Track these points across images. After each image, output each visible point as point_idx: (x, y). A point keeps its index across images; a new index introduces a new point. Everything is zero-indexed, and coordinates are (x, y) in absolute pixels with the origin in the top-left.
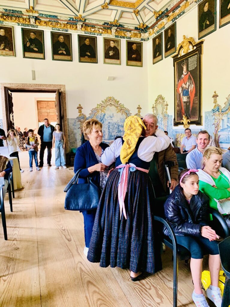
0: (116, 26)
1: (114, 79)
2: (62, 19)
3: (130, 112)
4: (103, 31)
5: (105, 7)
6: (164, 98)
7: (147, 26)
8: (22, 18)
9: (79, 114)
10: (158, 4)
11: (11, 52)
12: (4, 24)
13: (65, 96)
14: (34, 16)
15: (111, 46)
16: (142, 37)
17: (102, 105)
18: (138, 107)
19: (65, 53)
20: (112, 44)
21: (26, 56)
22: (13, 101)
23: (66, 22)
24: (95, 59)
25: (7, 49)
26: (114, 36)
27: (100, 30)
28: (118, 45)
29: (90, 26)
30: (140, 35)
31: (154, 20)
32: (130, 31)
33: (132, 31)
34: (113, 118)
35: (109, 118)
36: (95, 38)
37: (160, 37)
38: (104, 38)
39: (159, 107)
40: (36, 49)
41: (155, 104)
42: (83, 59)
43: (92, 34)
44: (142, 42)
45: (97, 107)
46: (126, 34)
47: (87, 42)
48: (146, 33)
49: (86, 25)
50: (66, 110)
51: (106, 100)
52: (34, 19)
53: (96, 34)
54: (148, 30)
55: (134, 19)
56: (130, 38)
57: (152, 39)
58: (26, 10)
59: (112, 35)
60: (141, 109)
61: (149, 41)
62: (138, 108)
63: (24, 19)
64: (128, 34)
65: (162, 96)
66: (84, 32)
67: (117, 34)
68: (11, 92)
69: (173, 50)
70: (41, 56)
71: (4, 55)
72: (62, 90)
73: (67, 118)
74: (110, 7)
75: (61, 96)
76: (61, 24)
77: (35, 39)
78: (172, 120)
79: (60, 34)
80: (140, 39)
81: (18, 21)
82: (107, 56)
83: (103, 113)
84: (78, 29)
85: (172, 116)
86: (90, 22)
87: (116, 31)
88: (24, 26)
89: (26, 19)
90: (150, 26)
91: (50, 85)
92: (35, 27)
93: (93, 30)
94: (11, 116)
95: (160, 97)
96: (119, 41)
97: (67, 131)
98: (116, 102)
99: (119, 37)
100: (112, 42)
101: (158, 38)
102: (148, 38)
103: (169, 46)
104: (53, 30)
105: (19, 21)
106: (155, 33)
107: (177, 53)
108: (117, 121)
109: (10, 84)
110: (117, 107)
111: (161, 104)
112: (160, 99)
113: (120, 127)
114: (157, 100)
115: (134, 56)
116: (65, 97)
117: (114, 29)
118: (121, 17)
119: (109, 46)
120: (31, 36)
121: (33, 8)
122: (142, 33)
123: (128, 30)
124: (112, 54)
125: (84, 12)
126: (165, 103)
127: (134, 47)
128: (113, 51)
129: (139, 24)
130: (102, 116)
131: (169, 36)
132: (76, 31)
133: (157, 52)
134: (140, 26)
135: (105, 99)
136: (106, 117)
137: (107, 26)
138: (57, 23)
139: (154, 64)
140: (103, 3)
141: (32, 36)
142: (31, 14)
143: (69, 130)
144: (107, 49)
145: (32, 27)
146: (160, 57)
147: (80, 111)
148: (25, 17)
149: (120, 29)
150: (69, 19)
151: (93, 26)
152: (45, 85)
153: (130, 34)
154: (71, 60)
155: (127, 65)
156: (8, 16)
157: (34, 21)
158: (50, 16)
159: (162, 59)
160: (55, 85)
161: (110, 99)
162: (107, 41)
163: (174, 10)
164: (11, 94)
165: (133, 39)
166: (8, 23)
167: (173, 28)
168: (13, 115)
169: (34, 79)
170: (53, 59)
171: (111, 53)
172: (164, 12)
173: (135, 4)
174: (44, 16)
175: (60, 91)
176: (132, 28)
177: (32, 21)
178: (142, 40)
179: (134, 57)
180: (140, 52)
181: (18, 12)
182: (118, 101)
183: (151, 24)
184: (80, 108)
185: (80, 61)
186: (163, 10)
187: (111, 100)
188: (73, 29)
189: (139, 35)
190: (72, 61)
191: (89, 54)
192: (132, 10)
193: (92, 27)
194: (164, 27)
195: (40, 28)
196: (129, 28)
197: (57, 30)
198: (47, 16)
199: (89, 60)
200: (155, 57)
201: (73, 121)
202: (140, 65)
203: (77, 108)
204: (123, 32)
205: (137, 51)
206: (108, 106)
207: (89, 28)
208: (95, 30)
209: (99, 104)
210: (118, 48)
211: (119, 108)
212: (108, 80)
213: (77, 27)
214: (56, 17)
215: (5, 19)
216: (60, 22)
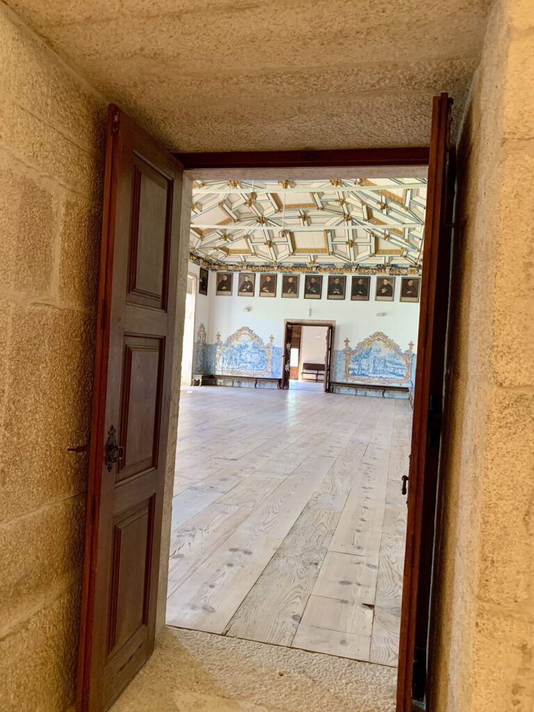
0: (389, 266)
1: (384, 314)
2: (338, 266)
4: (377, 272)
5: (372, 256)
8: (306, 268)
13: (335, 329)
15: (384, 284)
17: (369, 339)
19: (338, 293)
20: (386, 282)
23: (342, 268)
26: (389, 275)
27: (374, 271)
33: (409, 269)
35: (376, 353)
36: (368, 278)
38: (378, 277)
40: (314, 291)
43: (366, 275)
44: (420, 278)
45: (363, 341)
46: (401, 271)
47: (361, 282)
50: (334, 342)
53: (370, 274)
56: (406, 275)
58: (309, 263)
59: (385, 274)
62: (410, 344)
67: (391, 273)
72: (333, 324)
73: (335, 350)
74: (377, 255)
75: (332, 328)
77: (315, 283)
79: (335, 278)
80: (418, 275)
81: (303, 271)
82: (379, 293)
83: (369, 347)
86: (363, 266)
87: (390, 270)
88: (307, 274)
89: (309, 268)
91: (323, 320)
92: (316, 273)
96: (393, 278)
97: (333, 361)
98: (385, 337)
99: (394, 275)
100: (385, 280)
104: (330, 274)
109: (291, 319)
115: (409, 292)
117: (387, 269)
118: (391, 260)
119: (382, 285)
120: (311, 280)
121: (314, 262)
122: (419, 269)
123: (403, 268)
125: (355, 260)
128: (386, 288)
129: (412, 264)
130: (368, 350)
132: (351, 273)
135: (373, 334)
136: (372, 351)
137: (380, 268)
140: (370, 253)
141: (313, 280)
142: (313, 265)
144: (379, 287)
147: (347, 345)
149: (394, 268)
150: (344, 265)
152: (318, 320)
153: (406, 272)
155: (401, 301)
156: (296, 267)
157: (315, 269)
158: (328, 264)
166: (296, 273)
169: (310, 315)
171: (384, 291)
174: (323, 265)
176: (406, 266)
181: (303, 264)
184: (347, 341)
185: (352, 299)
187: (379, 335)
188: (348, 272)
189: (416, 271)
191: (360, 292)
192: (399, 255)
193: (366, 269)
195: (320, 274)
201: (339, 353)
203: (344, 342)
204: (398, 270)
206: (376, 341)
207: (363, 270)
208: (369, 271)
210: (392, 285)
211: (387, 343)
212: (378, 316)
213: (351, 270)
214: (333, 264)
215: (294, 270)
216: (336, 268)
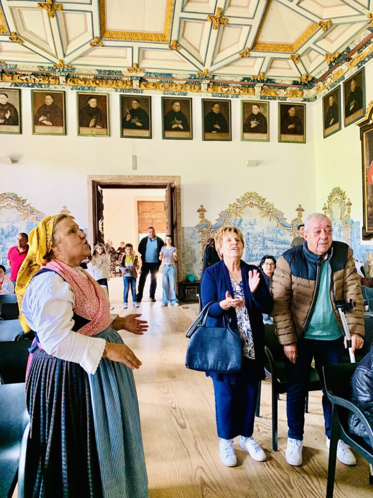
0: (262, 81)
1: (258, 164)
2: (178, 77)
3: (285, 216)
4: (241, 91)
5: (244, 54)
6: (344, 193)
7: (313, 78)
8: (122, 80)
9: (201, 219)
10: (332, 42)
11: (104, 130)
12: (97, 91)
13: (180, 192)
14: (138, 77)
15: (254, 113)
16: (304, 96)
17: (237, 205)
18: (299, 207)
19: (181, 127)
20: (255, 110)
21: (124, 134)
22: (104, 201)
23: (185, 82)
24: (227, 135)
25: (98, 127)
26: (259, 98)
27: (237, 90)
28: (265, 110)
29: (221, 85)
30: (302, 92)
31: (325, 68)
32: (285, 87)
33: (288, 88)
34: (255, 226)
35: (248, 226)
36: (228, 102)
37: (335, 93)
38: (242, 101)
39: (336, 208)
40: (139, 124)
41: (328, 202)
42: (208, 136)
43: (224, 97)
44: (305, 104)
45: (228, 208)
46: (278, 92)
47: (216, 109)
48: (311, 89)
49: (214, 84)
50: (180, 214)
51: (244, 198)
52: (138, 81)
53: (230, 96)
54: (316, 84)
55: (292, 69)
56: (285, 98)
57: (321, 98)
58: (128, 69)
59: (255, 96)
60: (304, 211)
61: (317, 101)
62: (298, 210)
63: (124, 82)
64: (282, 93)
65: (341, 189)
66: (211, 95)
67: (263, 94)
68: (102, 188)
69: (359, 113)
70: (146, 133)
71: (94, 135)
72: (176, 184)
73: (182, 226)
74: (253, 54)
75: (173, 192)
76: (176, 85)
77: (139, 109)
78: (359, 229)
79: (174, 100)
80: (302, 99)
81: (115, 86)
82: (247, 128)
83: (238, 218)
84: (202, 91)
85: (358, 223)
86: (220, 79)
87: (261, 90)
88: (124, 92)
89: (126, 81)
90: (318, 77)
91: (159, 177)
92: (139, 92)
93: (225, 90)
94: (100, 223)
95: (338, 191)
96: (267, 104)
97: (181, 246)
98: (260, 200)
99: (267, 98)
101: (333, 96)
102: (316, 97)
103: (351, 108)
104: (164, 94)
105: (117, 86)
106: (327, 88)
107: (367, 118)
108: (261, 231)
109: (101, 176)
110: (261, 208)
111: (339, 202)
112: (336, 194)
113: (266, 240)
114: (331, 196)
115: (291, 126)
116: (180, 195)
117: (258, 88)
118: (270, 67)
119: (250, 113)
120: (133, 105)
121: (138, 66)
122: (304, 90)
123: (282, 87)
124: (255, 125)
125: (212, 64)
126: (346, 201)
127: (292, 112)
128: (257, 120)
129: (300, 76)
130: (237, 223)
131: (353, 91)
132: (200, 93)
133: (331, 118)
134: (301, 78)
135: (243, 196)
136: (243, 224)
137: (248, 83)
138: (171, 84)
139: (325, 137)
140: (242, 49)
141: (135, 105)
142: (134, 74)
143: (183, 246)
144: (246, 117)
145: (134, 92)
146: (336, 126)
147: (202, 216)
148: (126, 79)
149: (268, 86)
150: (190, 76)
151: (226, 85)
152: (150, 176)
153: (285, 93)
154: (191, 137)
155: (280, 141)
156: (102, 79)
157: (138, 84)
158: (161, 74)
159: (340, 129)
160: (166, 176)
161: (250, 196)
162: (246, 106)
163: (361, 48)
164: (102, 191)
165: (289, 101)
166: (102, 90)
167: (359, 77)
168: (103, 223)
169: (135, 168)
170: (164, 137)
171: (253, 124)
172: (343, 53)
173: (293, 45)
174: (152, 75)
175: (173, 186)
176: (288, 82)
177: (136, 83)
178: (305, 100)
179: (290, 129)
180: (302, 121)
181: (116, 72)
182: (264, 199)
183: (321, 75)
184: (202, 211)
185: (204, 139)
186: (341, 51)
187: (251, 198)
188: (195, 90)
189: (300, 93)
190: (192, 139)
191: (217, 127)
192: (289, 56)
193: (224, 85)
194: (343, 77)
195: (146, 93)
196: (282, 83)
197: (171, 94)
198: (156, 75)
199: (218, 136)
200: (327, 125)
201: (190, 232)
202: (302, 140)
203: (198, 211)
204: (273, 90)
205: (297, 118)
206: (248, 207)
207: (219, 88)
208: (228, 90)
209: (232, 204)
210: (265, 116)
211: (265, 209)
212: (248, 166)
213: (200, 88)
214: (170, 75)
215: (98, 84)
216: (175, 82)
